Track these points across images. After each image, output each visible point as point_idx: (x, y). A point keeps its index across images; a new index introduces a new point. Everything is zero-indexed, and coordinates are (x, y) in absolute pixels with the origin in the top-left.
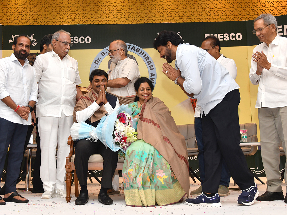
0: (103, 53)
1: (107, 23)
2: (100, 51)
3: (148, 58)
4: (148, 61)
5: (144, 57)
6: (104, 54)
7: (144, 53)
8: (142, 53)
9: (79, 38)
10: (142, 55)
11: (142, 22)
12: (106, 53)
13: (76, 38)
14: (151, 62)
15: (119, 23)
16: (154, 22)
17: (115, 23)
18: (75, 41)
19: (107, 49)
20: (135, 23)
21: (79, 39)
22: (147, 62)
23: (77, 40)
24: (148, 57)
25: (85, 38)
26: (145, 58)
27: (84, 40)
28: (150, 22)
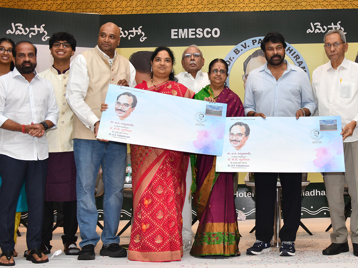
0: (236, 51)
1: (242, 10)
2: (233, 47)
3: (298, 57)
4: (298, 60)
5: (292, 55)
6: (238, 52)
7: (292, 50)
8: (290, 50)
9: (203, 30)
10: (290, 53)
11: (289, 9)
12: (240, 51)
13: (199, 31)
14: (302, 62)
15: (257, 10)
16: (304, 9)
17: (252, 10)
18: (198, 34)
19: (242, 45)
20: (278, 9)
21: (203, 32)
22: (297, 62)
23: (201, 34)
24: (297, 55)
25: (212, 30)
26: (294, 57)
27: (211, 33)
28: (299, 8)
